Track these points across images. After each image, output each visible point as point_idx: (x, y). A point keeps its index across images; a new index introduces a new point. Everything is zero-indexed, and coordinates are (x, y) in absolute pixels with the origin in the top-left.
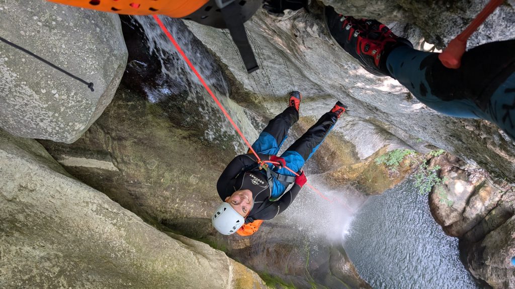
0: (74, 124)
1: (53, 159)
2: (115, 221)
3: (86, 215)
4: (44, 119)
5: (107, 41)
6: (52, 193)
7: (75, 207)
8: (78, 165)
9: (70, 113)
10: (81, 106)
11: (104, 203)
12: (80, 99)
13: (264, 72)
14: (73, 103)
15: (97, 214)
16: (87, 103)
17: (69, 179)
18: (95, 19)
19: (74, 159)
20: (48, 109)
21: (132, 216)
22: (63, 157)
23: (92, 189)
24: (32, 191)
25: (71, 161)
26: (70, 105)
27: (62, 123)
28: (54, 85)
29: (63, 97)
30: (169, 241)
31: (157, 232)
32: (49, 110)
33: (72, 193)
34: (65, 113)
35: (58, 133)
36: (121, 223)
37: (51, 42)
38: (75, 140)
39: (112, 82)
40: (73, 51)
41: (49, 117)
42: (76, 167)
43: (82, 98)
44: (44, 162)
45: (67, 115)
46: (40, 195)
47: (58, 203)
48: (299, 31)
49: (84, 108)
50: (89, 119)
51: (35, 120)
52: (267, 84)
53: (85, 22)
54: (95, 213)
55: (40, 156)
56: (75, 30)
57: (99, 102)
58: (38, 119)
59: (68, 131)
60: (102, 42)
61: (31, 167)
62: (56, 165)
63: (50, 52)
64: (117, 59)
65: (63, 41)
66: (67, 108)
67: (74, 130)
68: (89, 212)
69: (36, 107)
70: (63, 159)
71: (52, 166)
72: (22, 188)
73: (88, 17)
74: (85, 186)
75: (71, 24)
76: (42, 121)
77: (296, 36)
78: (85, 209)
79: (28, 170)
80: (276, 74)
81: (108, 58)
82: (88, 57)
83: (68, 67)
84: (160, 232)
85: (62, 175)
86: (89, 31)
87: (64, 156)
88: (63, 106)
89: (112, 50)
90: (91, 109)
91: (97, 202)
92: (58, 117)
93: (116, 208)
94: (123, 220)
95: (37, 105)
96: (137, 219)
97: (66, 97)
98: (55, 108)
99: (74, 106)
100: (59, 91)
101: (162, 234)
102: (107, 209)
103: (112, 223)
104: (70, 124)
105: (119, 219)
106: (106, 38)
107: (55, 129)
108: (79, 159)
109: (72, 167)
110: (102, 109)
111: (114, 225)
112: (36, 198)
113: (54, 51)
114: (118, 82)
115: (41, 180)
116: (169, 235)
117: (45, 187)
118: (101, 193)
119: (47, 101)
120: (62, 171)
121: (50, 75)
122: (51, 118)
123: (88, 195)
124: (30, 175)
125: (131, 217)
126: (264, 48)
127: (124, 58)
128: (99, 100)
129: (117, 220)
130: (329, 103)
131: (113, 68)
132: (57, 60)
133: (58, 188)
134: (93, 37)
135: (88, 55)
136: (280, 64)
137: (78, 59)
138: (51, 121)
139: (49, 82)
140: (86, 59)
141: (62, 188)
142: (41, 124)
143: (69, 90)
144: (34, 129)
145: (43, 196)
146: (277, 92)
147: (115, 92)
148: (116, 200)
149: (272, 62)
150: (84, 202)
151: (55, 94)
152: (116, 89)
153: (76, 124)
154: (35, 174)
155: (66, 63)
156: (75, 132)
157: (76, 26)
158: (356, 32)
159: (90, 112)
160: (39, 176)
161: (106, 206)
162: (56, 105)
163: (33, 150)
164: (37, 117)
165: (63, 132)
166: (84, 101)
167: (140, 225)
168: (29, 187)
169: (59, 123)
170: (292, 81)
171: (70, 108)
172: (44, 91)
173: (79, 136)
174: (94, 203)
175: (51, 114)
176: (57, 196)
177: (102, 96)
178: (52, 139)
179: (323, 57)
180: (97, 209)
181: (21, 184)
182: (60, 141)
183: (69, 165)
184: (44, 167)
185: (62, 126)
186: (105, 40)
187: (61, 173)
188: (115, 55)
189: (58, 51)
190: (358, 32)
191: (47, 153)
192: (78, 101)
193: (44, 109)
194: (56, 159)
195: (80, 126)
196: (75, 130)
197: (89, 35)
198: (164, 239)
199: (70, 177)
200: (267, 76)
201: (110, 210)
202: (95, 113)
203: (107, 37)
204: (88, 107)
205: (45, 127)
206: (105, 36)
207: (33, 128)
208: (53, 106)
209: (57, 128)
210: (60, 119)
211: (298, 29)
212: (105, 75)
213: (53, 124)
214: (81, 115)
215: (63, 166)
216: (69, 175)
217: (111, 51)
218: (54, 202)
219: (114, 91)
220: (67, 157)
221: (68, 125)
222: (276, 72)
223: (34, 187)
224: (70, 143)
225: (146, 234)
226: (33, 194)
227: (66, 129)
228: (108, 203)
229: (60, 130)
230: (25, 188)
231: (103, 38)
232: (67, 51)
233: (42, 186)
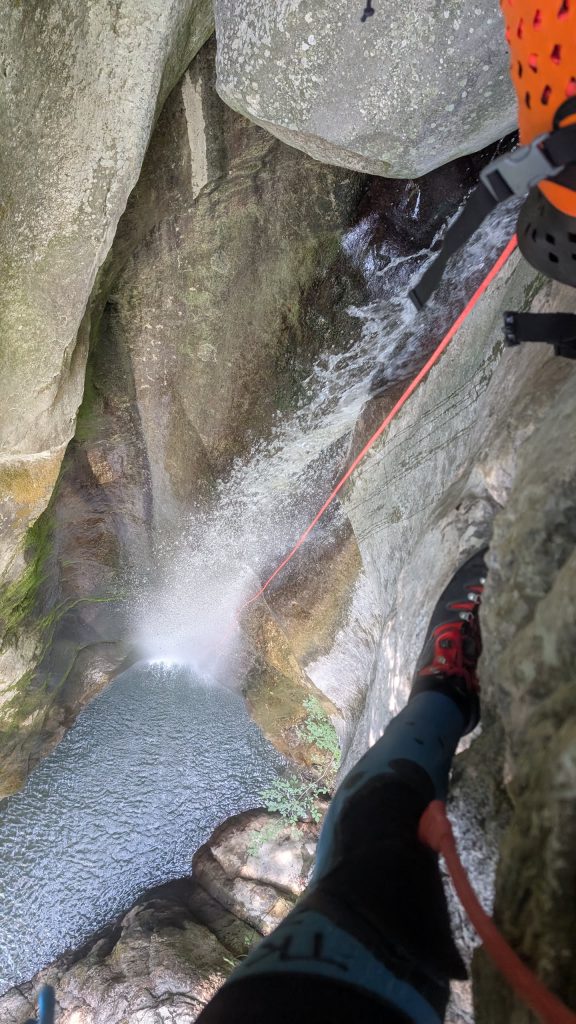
0: (256, 92)
1: (191, 59)
2: (88, 210)
3: (88, 148)
4: (254, 30)
5: (432, 131)
6: (118, 70)
7: (100, 124)
8: (187, 114)
9: (276, 81)
10: (295, 101)
11: (120, 181)
12: (307, 96)
14: (297, 83)
15: (95, 171)
16: (301, 111)
17: (154, 102)
18: (470, 98)
19: (199, 105)
20: (276, 34)
21: (105, 242)
22: (197, 81)
23: (143, 151)
24: (114, 29)
25: (192, 98)
26: (292, 77)
27: (254, 67)
28: (324, 37)
29: (304, 60)
30: (71, 325)
31: (85, 296)
32: (273, 37)
33: (127, 111)
34: (275, 70)
35: (233, 62)
36: (86, 223)
37: (408, 16)
38: (225, 100)
39: (355, 155)
40: (398, 64)
41: (260, 38)
42: (182, 111)
43: (309, 101)
44: (177, 44)
45: (270, 75)
46: (108, 47)
47: (101, 87)
48: (467, 512)
49: (292, 108)
50: (273, 121)
51: (250, 11)
52: (403, 464)
53: (461, 78)
54: (95, 167)
55: (189, 34)
56: (441, 61)
57: (309, 138)
58: (252, 17)
59: (240, 82)
60: (427, 121)
61: (162, 19)
62: (177, 69)
63: (388, 17)
64: (400, 156)
65: (414, 40)
66: (284, 72)
67: (244, 94)
68: (95, 154)
69: (275, 8)
70: (195, 82)
71: (174, 60)
72: (115, 7)
73: (472, 83)
74: (146, 136)
75: (451, 51)
76: (251, 25)
77: (458, 508)
78: (100, 143)
79: (154, 13)
81: (398, 139)
82: (393, 98)
83: (365, 59)
84: (85, 303)
85: (158, 84)
86: (444, 90)
87: (200, 82)
88: (288, 64)
89: (415, 143)
90: (291, 121)
91: (118, 166)
92: (263, 57)
93: (116, 206)
94: (95, 225)
95: (279, 9)
96: (101, 251)
97: (306, 66)
98: (278, 48)
99: (290, 84)
100: (316, 49)
101: (81, 308)
102: (108, 190)
103: (83, 203)
104: (255, 85)
105: (94, 216)
106: (436, 128)
107: (240, 55)
108: (200, 113)
109: (181, 102)
110: (297, 144)
111: (81, 209)
112: (102, 41)
113: (392, 26)
114: (357, 166)
115: (139, 45)
116: (83, 321)
117: (127, 54)
118: (139, 170)
119: (290, 29)
120: (167, 84)
121: (343, 25)
122: (259, 43)
123: (129, 146)
124: (145, 19)
125: (102, 240)
127: (406, 171)
128: (314, 136)
129: (92, 214)
131: (380, 153)
132: (376, 35)
133: (130, 82)
134: (433, 100)
135: (396, 96)
137: (385, 77)
138: (253, 45)
139: (328, 26)
140: (389, 93)
141: (132, 90)
142: (244, 25)
143: (320, 69)
144: (233, 11)
145: (108, 54)
146: (393, 488)
147: (337, 164)
148: (132, 203)
150: (114, 139)
151: (306, 42)
152: (342, 166)
153: (258, 96)
154: (149, 30)
155: (372, 55)
156: (240, 96)
157: (449, 60)
158: (468, 614)
159: (286, 120)
160: (147, 38)
161: (115, 186)
162: (287, 49)
163: (199, 16)
164: (255, 13)
165: (236, 74)
166: (305, 106)
167: (92, 262)
168: (121, 22)
169: (252, 62)
170: (417, 512)
171: (287, 79)
172: (308, 18)
173: (235, 106)
174: (116, 161)
175: (267, 41)
176: (115, 83)
177: (323, 140)
178: (219, 52)
179: (433, 566)
180: (105, 169)
181: (123, 5)
182: (218, 70)
183: (184, 97)
184: (167, 44)
185: (248, 69)
186: (433, 125)
187: (162, 83)
188: (406, 152)
189: (393, 34)
190: (470, 617)
191: (200, 45)
192: (302, 93)
193: (273, 25)
194: (191, 67)
195: (254, 106)
196: (244, 97)
197: (436, 91)
198: (72, 314)
199: (158, 102)
201: (109, 195)
202: (284, 130)
203: (440, 129)
204: (295, 115)
205: (239, 34)
206: (440, 125)
207: (233, 10)
208: (284, 44)
209: (241, 60)
210: (261, 62)
211: (470, 509)
212: (363, 139)
213: (247, 50)
214: (277, 104)
215: (180, 83)
216: (163, 100)
217: (412, 141)
218: (101, 79)
219: (337, 162)
220: (199, 89)
221: (251, 80)
223: (123, 33)
224: (218, 91)
225: (75, 275)
226: (108, 32)
227: (244, 79)
228: (122, 189)
229: (238, 65)
230: (118, 13)
231: (435, 122)
232: (395, 52)
233: (128, 48)
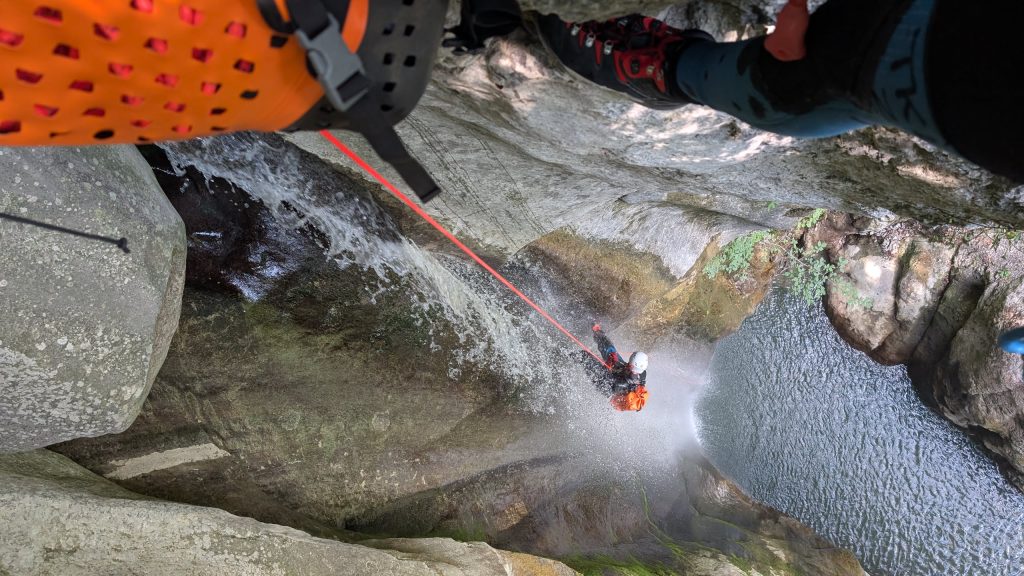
0: (120, 390)
1: (93, 474)
2: (256, 554)
3: (194, 563)
4: (58, 401)
5: (137, 210)
6: (112, 542)
7: (169, 555)
8: (146, 471)
9: (106, 372)
10: (124, 351)
11: (223, 526)
12: (117, 339)
13: (451, 175)
14: (106, 350)
15: (216, 553)
16: (133, 343)
17: (140, 503)
18: (101, 178)
19: (136, 461)
20: (61, 378)
21: (286, 534)
22: (113, 466)
23: (190, 507)
24: (72, 552)
25: (130, 467)
26: (101, 356)
27: (95, 396)
28: (59, 329)
29: (83, 346)
30: (374, 557)
31: (343, 547)
32: (63, 380)
33: (153, 528)
34: (96, 374)
35: (93, 418)
36: (270, 555)
37: (29, 248)
38: (131, 421)
39: (170, 285)
40: (76, 252)
41: (66, 393)
42: (144, 476)
43: (122, 336)
44: (79, 488)
45: (102, 378)
46: (91, 556)
47: (132, 558)
48: (503, 77)
49: (132, 352)
50: (146, 370)
51: (41, 408)
52: (463, 196)
53: (83, 188)
54: (212, 553)
55: (67, 478)
56: (69, 209)
57: (158, 333)
58: (46, 405)
59: (112, 408)
60: (128, 216)
61: (56, 505)
62: (103, 485)
63: (32, 267)
64: (165, 239)
65: (52, 239)
66: (96, 364)
67: (123, 403)
68: (199, 555)
69: (35, 382)
70: (114, 468)
71: (95, 488)
72: (50, 554)
73: (86, 178)
74: (175, 506)
75: (59, 201)
76: (54, 405)
77: (501, 87)
78: (188, 551)
79: (52, 514)
80: (475, 172)
81: (149, 243)
82: (110, 252)
83: (75, 285)
84: (350, 546)
85: (122, 501)
86: (97, 204)
87: (113, 462)
88: (88, 362)
89: (151, 226)
90: (144, 352)
91: (209, 530)
92: (84, 388)
93: (248, 528)
94: (270, 547)
95: (36, 378)
96: (297, 536)
97: (89, 343)
98: (73, 373)
99: (109, 356)
100: (71, 336)
101: (356, 549)
102: (233, 537)
103: (250, 561)
104: (113, 393)
105: (262, 548)
106: (134, 207)
107: (85, 412)
108: (144, 458)
109: (136, 478)
110: (165, 345)
111: (257, 562)
112: (86, 563)
113: (40, 262)
114: (180, 281)
115: (84, 524)
116: (369, 546)
117: (96, 536)
118: (210, 509)
119: (54, 364)
120: (121, 493)
121: (45, 311)
122: (71, 394)
123: (187, 523)
124: (59, 522)
125: (284, 536)
126: (439, 129)
127: (179, 233)
128: (156, 327)
129: (260, 551)
130: (587, 193)
131: (164, 259)
132: (51, 277)
133: (122, 529)
134: (108, 213)
135: (108, 250)
136: (477, 151)
137: (91, 263)
138: (74, 400)
139: (47, 326)
140: (105, 257)
141: (130, 526)
142: (55, 412)
143: (90, 329)
144: (43, 427)
145: (98, 556)
146: (487, 202)
147: (180, 303)
148: (243, 513)
149: (461, 152)
150: (182, 538)
151: (65, 346)
152: (181, 296)
153: (124, 389)
154: (69, 517)
155: (70, 279)
156: (126, 407)
157: (68, 202)
158: (607, 46)
159: (144, 357)
160: (77, 517)
161: (229, 531)
162: (74, 365)
163: (49, 470)
164: (41, 402)
165: (104, 414)
166: (127, 340)
167: (307, 544)
168: (64, 546)
169: (91, 398)
170: (507, 174)
171: (103, 361)
172: (42, 347)
173: (136, 411)
174: (203, 533)
175: (68, 386)
176: (126, 544)
177: (159, 318)
178: (84, 434)
179: (559, 109)
180: (213, 543)
181: (46, 546)
182: (102, 433)
183: (130, 476)
184: (81, 497)
185: (98, 402)
186: (132, 210)
187: (119, 498)
188: (160, 234)
189: (48, 260)
190: (609, 44)
191: (78, 466)
192: (116, 344)
193: (52, 382)
194: (100, 473)
195: (133, 390)
196: (126, 402)
197: (98, 211)
198: (363, 557)
199: (140, 499)
200: (460, 179)
201: (239, 536)
202: (153, 358)
203: (134, 204)
204: (136, 350)
205: (65, 416)
206: (131, 204)
207: (41, 426)
208: (69, 368)
209: (89, 410)
210: (90, 390)
211: (499, 74)
212: (153, 278)
213: (79, 405)
214: (129, 368)
215: (118, 482)
216: (136, 496)
217: (150, 229)
218: (124, 558)
219: (178, 302)
220: (121, 462)
221: (109, 397)
222: (474, 167)
223: (74, 542)
224: (123, 430)
225: (324, 560)
226: (76, 558)
227: (108, 405)
228: (231, 523)
229: (95, 412)
230: (56, 550)
231: (128, 209)
232: (65, 256)
233: (89, 535)
